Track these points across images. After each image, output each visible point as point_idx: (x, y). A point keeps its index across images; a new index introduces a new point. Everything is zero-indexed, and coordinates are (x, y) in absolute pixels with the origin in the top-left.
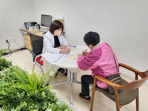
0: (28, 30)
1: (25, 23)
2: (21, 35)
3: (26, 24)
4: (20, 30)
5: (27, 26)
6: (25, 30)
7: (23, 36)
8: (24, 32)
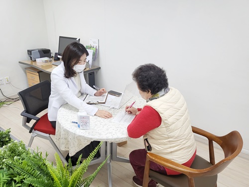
3: (30, 52)
5: (32, 56)
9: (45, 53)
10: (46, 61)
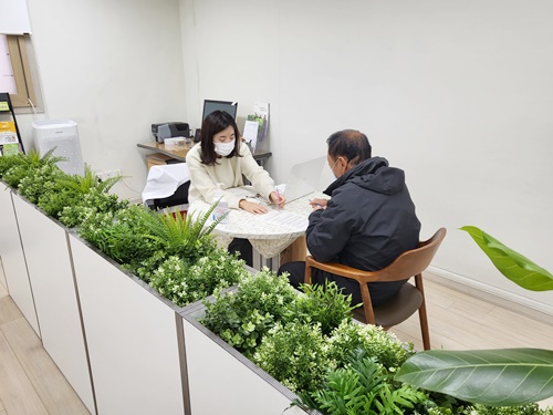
0: (160, 147)
1: (153, 126)
2: (141, 162)
3: (155, 128)
4: (138, 145)
5: (158, 135)
9: (180, 129)
10: (181, 143)
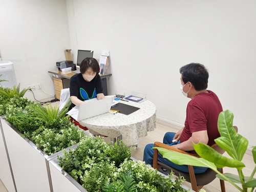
2: (50, 80)
4: (49, 72)
5: (61, 67)
6: (57, 72)
7: (52, 82)
8: (54, 75)
